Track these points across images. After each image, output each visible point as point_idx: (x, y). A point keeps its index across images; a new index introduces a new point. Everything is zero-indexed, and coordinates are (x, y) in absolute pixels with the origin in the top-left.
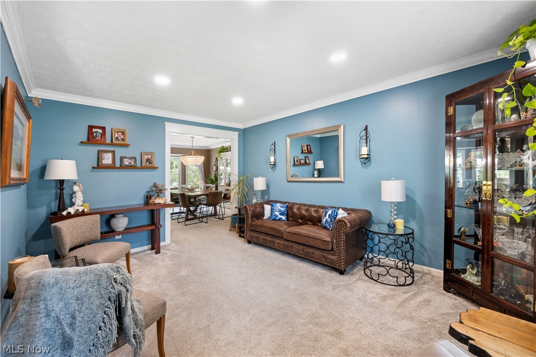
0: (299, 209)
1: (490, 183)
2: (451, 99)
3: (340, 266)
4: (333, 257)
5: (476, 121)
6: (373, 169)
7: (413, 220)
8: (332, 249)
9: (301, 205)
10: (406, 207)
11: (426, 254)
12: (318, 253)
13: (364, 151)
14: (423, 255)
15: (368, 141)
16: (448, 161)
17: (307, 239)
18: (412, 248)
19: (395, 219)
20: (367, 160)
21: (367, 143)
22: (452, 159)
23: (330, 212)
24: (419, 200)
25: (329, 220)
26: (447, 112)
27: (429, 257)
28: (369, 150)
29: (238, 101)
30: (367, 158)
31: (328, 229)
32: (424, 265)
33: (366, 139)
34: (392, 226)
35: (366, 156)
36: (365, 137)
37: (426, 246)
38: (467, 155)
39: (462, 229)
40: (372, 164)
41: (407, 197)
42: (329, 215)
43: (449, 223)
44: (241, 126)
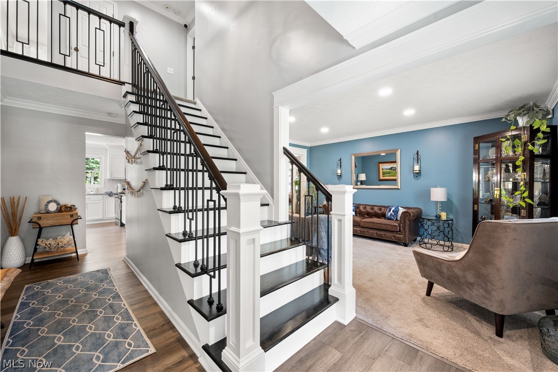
0: (365, 208)
1: (499, 189)
2: (477, 140)
3: (405, 241)
4: (400, 236)
5: (492, 154)
6: (422, 181)
7: (451, 214)
8: (400, 231)
9: (366, 205)
10: (447, 205)
11: (460, 235)
12: (389, 234)
13: (417, 168)
14: (458, 236)
15: (419, 161)
16: (475, 177)
17: (380, 225)
18: (452, 230)
19: (440, 212)
20: (418, 175)
21: (418, 162)
22: (477, 176)
23: (393, 209)
24: (455, 201)
25: (393, 214)
26: (474, 148)
27: (462, 237)
28: (420, 167)
29: (325, 130)
30: (418, 173)
31: (393, 220)
32: (458, 243)
33: (418, 160)
34: (438, 217)
35: (418, 172)
36: (416, 159)
37: (460, 230)
38: (486, 173)
39: (483, 217)
40: (422, 177)
41: (448, 199)
42: (393, 211)
43: (475, 214)
44: (309, 145)
